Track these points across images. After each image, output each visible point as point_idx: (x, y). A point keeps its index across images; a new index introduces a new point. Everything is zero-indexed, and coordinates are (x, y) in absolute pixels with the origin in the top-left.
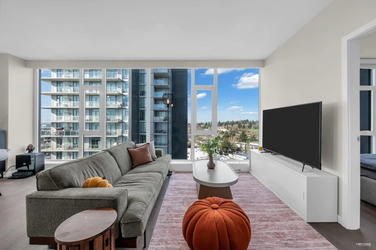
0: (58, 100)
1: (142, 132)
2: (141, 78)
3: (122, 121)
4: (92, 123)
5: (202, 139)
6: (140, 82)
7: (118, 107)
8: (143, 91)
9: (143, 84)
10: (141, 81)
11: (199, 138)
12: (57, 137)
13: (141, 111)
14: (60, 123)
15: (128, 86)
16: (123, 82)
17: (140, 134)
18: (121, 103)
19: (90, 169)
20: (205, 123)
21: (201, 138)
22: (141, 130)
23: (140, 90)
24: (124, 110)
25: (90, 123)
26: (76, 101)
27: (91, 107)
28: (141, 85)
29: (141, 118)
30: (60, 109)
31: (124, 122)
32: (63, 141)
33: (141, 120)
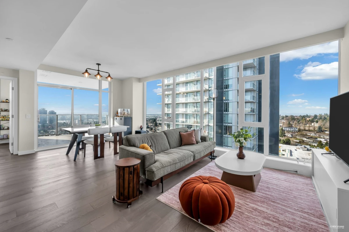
0: (168, 98)
1: (226, 123)
2: (225, 73)
3: (208, 112)
4: (187, 114)
5: (308, 135)
6: (224, 77)
7: (205, 101)
8: (227, 85)
9: (227, 78)
10: (225, 75)
11: (301, 134)
12: (167, 123)
13: (224, 103)
14: (169, 114)
15: (213, 82)
16: (209, 79)
17: (224, 124)
18: (208, 97)
19: (147, 140)
20: (313, 115)
21: (304, 134)
22: (225, 121)
23: (224, 84)
24: (210, 103)
25: (186, 114)
26: (178, 98)
27: (186, 102)
28: (225, 80)
29: (225, 110)
30: (169, 104)
31: (210, 113)
32: (171, 126)
33: (224, 111)
